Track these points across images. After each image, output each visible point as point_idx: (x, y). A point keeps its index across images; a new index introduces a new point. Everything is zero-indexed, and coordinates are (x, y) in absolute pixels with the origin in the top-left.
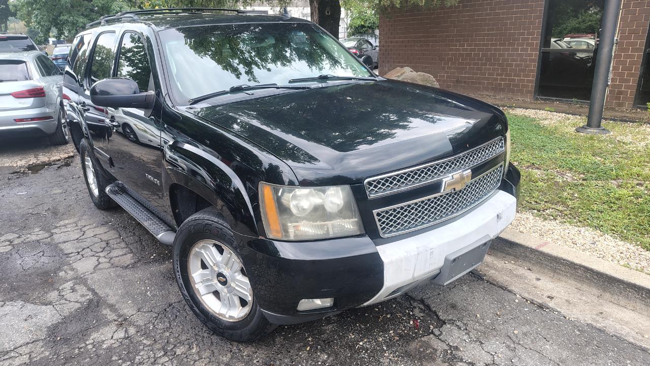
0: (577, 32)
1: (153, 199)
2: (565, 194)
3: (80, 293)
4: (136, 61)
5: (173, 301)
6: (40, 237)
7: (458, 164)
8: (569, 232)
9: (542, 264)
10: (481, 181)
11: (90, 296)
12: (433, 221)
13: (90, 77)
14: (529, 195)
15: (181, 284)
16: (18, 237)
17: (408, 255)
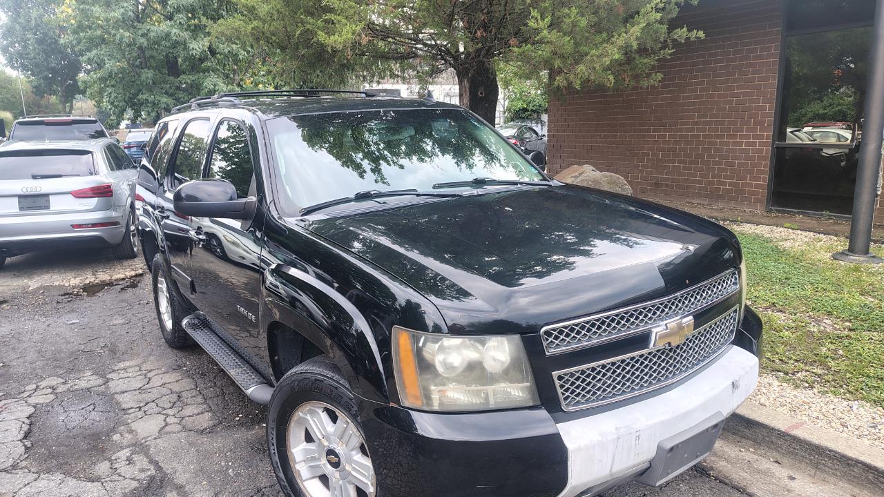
0: (822, 119)
1: (242, 337)
2: (824, 350)
3: (138, 466)
4: (231, 154)
5: (263, 485)
6: (92, 383)
7: (673, 308)
8: (834, 407)
9: (797, 454)
10: (707, 333)
11: (152, 472)
12: (638, 390)
13: (172, 175)
14: (770, 349)
15: (276, 462)
16: (64, 383)
17: (604, 439)
